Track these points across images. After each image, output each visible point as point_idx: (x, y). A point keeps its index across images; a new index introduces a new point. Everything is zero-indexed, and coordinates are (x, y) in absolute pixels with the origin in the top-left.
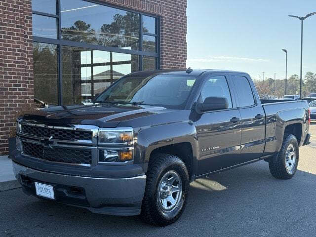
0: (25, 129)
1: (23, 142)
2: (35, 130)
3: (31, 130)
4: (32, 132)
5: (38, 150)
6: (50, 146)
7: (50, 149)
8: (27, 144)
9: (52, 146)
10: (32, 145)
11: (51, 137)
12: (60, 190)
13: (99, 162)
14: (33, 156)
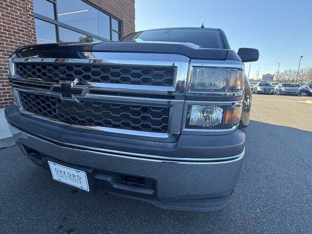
0: (21, 69)
1: (21, 93)
2: (39, 71)
3: (34, 70)
4: (34, 73)
5: (49, 106)
6: (74, 98)
7: (73, 103)
8: (28, 94)
9: (78, 98)
10: (37, 96)
11: (76, 81)
12: (99, 177)
13: (185, 130)
14: (41, 115)
